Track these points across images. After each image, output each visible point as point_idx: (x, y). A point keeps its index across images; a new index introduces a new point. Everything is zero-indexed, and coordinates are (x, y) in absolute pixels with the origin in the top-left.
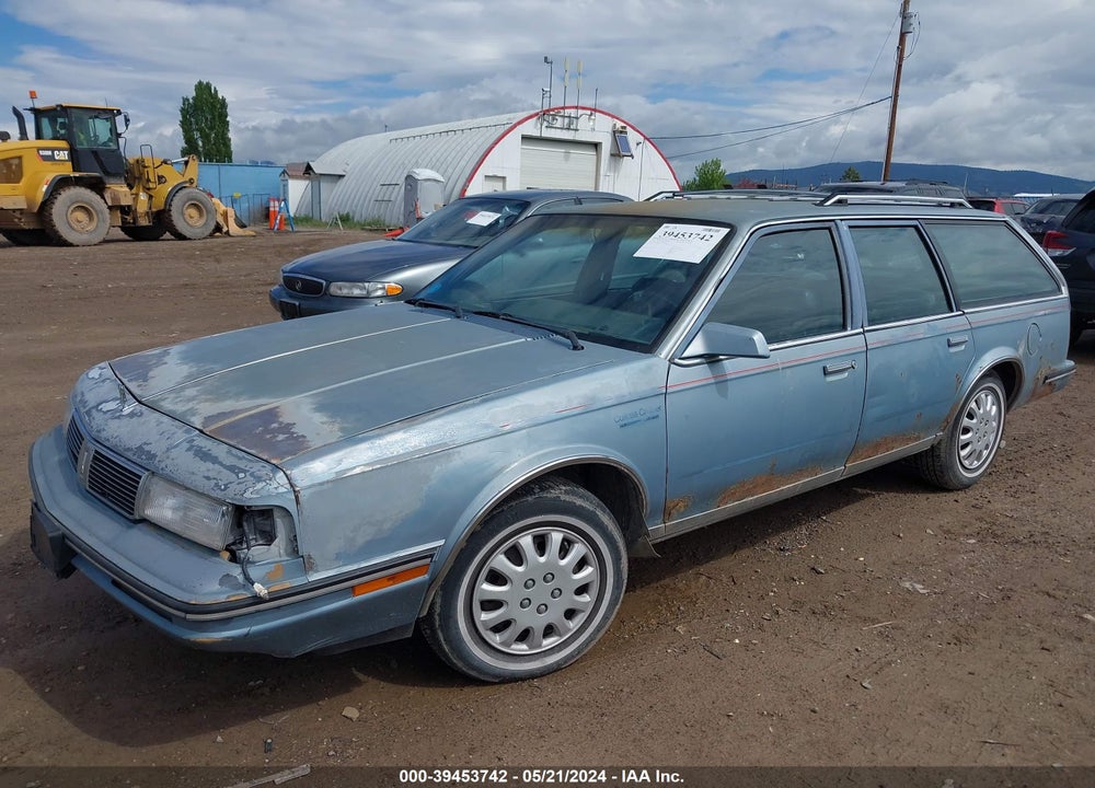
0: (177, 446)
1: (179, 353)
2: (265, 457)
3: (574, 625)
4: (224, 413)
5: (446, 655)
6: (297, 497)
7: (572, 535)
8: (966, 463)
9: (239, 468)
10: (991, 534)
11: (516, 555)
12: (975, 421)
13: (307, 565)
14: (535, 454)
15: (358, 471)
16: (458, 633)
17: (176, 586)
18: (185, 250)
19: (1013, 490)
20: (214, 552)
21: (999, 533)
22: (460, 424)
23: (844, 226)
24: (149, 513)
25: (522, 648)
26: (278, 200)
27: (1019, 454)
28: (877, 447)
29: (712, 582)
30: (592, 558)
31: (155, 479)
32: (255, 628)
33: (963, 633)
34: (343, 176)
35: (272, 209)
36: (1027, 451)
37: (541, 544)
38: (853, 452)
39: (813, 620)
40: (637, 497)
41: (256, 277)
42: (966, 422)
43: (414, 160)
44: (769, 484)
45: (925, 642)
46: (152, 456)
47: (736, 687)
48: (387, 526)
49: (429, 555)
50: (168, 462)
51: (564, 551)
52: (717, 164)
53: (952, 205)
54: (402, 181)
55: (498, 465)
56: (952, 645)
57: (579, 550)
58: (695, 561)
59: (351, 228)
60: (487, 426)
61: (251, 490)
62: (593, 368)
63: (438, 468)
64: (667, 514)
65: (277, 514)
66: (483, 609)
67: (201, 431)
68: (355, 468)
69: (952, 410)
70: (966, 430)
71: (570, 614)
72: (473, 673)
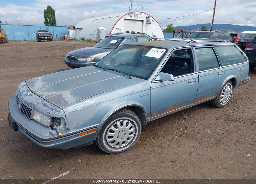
0: (40, 103)
1: (41, 79)
2: (58, 106)
3: (129, 141)
4: (50, 95)
5: (100, 148)
6: (65, 115)
7: (129, 122)
8: (223, 102)
9: (53, 109)
10: (227, 118)
11: (116, 126)
12: (225, 92)
13: (68, 130)
14: (120, 104)
15: (79, 109)
16: (103, 144)
17: (40, 135)
18: (45, 47)
19: (234, 107)
20: (48, 127)
21: (229, 118)
22: (102, 98)
23: (194, 48)
24: (34, 118)
25: (118, 146)
26: (67, 35)
27: (236, 99)
28: (201, 99)
29: (162, 130)
30: (133, 126)
31: (35, 111)
32: (57, 144)
33: (218, 142)
34: (82, 29)
35: (66, 37)
36: (238, 98)
37: (122, 124)
38: (195, 100)
39: (184, 139)
40: (144, 112)
41: (62, 54)
42: (223, 92)
43: (99, 25)
44: (175, 108)
45: (209, 144)
46: (34, 105)
47: (165, 155)
48: (86, 121)
49: (96, 127)
50: (37, 107)
51: (127, 125)
52: (172, 25)
53: (221, 41)
54: (96, 30)
55: (111, 107)
56: (215, 145)
57: (130, 125)
58: (159, 124)
59: (84, 41)
60: (109, 98)
61: (55, 114)
62: (133, 84)
63: (97, 108)
64: (151, 116)
65: (61, 119)
66: (109, 138)
67: (45, 100)
68: (78, 108)
69: (219, 90)
70: (223, 94)
71: (128, 139)
72: (106, 152)
